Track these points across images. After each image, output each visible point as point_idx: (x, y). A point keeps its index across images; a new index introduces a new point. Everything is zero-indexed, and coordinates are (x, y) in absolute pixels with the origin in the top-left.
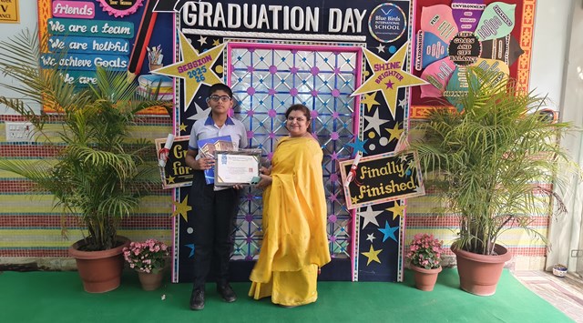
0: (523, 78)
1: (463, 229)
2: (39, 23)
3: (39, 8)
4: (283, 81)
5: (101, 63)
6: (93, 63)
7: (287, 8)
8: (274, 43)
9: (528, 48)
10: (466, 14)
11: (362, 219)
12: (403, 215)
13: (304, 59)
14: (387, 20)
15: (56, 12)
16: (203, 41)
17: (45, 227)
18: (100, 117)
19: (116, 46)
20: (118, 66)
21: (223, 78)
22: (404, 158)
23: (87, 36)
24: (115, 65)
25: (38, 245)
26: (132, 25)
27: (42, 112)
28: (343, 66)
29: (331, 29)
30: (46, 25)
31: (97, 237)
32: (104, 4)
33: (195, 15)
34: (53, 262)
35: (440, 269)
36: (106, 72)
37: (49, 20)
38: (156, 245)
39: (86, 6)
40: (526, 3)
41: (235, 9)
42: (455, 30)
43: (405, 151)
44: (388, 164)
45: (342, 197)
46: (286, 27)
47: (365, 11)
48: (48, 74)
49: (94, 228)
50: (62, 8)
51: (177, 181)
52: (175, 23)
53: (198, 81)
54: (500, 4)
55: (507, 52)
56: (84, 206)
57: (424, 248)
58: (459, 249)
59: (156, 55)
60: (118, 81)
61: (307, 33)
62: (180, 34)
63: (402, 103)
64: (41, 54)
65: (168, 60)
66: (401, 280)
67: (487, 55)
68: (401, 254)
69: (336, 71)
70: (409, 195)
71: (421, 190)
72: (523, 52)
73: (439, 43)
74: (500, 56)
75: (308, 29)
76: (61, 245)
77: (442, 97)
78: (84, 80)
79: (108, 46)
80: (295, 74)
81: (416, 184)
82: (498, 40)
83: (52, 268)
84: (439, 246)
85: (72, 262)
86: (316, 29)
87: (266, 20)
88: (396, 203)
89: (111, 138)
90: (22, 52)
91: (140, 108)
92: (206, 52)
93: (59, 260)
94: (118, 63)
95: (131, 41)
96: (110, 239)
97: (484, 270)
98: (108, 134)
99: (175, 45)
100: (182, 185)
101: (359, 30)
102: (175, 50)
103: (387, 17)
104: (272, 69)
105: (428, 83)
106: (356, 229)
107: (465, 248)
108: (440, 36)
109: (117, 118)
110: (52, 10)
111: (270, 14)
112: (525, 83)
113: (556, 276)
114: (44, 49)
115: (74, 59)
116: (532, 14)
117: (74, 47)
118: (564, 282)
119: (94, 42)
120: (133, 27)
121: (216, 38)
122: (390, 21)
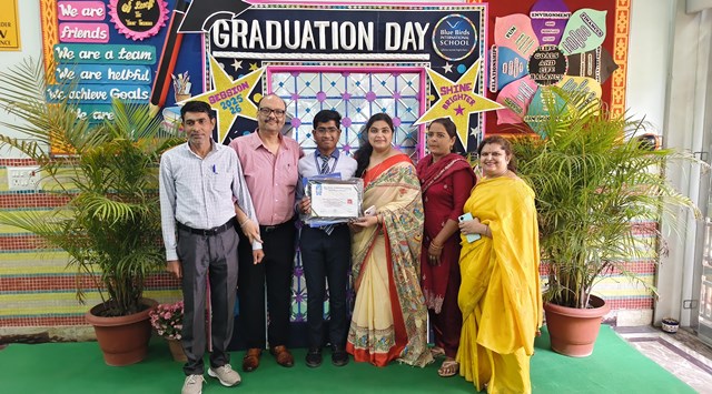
0: (618, 98)
1: (552, 282)
2: (44, 49)
3: (43, 32)
5: (118, 94)
6: (108, 94)
7: (335, 24)
8: (321, 66)
9: (622, 62)
10: (547, 24)
13: (358, 83)
14: (454, 35)
15: (63, 36)
16: (237, 65)
17: (56, 290)
18: (119, 158)
19: (135, 75)
20: (139, 97)
23: (101, 63)
24: (134, 97)
25: (45, 312)
26: (153, 49)
27: (50, 154)
28: (404, 90)
29: (388, 47)
30: (52, 52)
31: (119, 299)
32: (120, 25)
33: (228, 36)
34: (67, 331)
36: (124, 106)
37: (55, 46)
39: (99, 28)
40: (618, 8)
41: (274, 27)
42: (536, 42)
46: (335, 46)
47: (428, 25)
49: (114, 290)
50: (70, 32)
52: (204, 45)
53: (233, 113)
54: (589, 12)
55: (598, 68)
58: (547, 303)
59: (183, 84)
60: (139, 115)
61: (361, 52)
62: (210, 57)
63: (475, 132)
64: (47, 86)
65: (196, 89)
67: (575, 71)
69: (396, 96)
72: (617, 67)
73: (517, 60)
74: (590, 72)
75: (361, 47)
76: (75, 311)
77: (522, 124)
78: (98, 115)
79: (125, 75)
80: (347, 100)
82: (587, 53)
83: (66, 338)
85: (90, 331)
86: (370, 47)
87: (312, 39)
89: (132, 183)
90: (25, 85)
92: (242, 79)
93: (74, 329)
94: (138, 94)
95: (153, 68)
96: (134, 301)
97: (577, 327)
98: (128, 178)
99: (205, 71)
101: (422, 47)
102: (205, 77)
103: (454, 30)
104: (321, 96)
105: (503, 107)
107: (554, 301)
108: (518, 51)
109: (139, 158)
110: (59, 33)
111: (316, 31)
112: (621, 103)
113: (666, 332)
114: (51, 81)
115: (86, 91)
116: (626, 22)
117: (86, 77)
118: (675, 338)
119: (110, 70)
120: (155, 51)
121: (253, 61)
122: (458, 36)
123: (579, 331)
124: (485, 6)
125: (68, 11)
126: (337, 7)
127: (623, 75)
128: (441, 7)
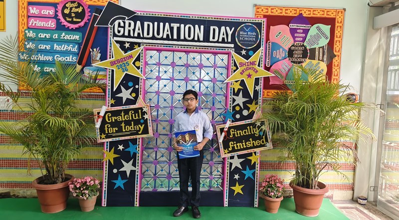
0: (336, 73)
1: (297, 173)
2: (19, 31)
3: (19, 22)
4: (180, 72)
5: (59, 58)
6: (53, 58)
7: (182, 26)
8: (174, 48)
9: (338, 54)
10: (298, 31)
11: (231, 164)
12: (258, 162)
13: (194, 58)
14: (247, 34)
15: (30, 25)
16: (127, 45)
17: (16, 167)
18: (57, 94)
19: (69, 48)
20: (71, 60)
21: (140, 70)
22: (258, 124)
23: (51, 40)
24: (68, 60)
25: (11, 180)
26: (81, 34)
27: (18, 90)
28: (219, 63)
29: (211, 39)
30: (23, 33)
31: (52, 175)
32: (63, 20)
33: (123, 29)
34: (21, 192)
35: (282, 198)
36: (62, 65)
37: (25, 30)
38: (91, 180)
39: (50, 21)
40: (337, 24)
41: (149, 25)
42: (292, 40)
43: (259, 120)
44: (248, 127)
45: (218, 149)
46: (182, 37)
47: (233, 28)
48: (23, 65)
49: (49, 169)
50: (34, 22)
51: (107, 137)
52: (109, 34)
53: (123, 71)
54: (321, 25)
55: (325, 56)
56: (43, 154)
57: (272, 184)
58: (294, 185)
59: (96, 54)
60: (70, 70)
61: (196, 41)
62: (112, 40)
63: (258, 88)
64: (19, 52)
65: (104, 58)
66: (257, 206)
67: (312, 57)
68: (257, 188)
69: (215, 66)
70: (262, 149)
71: (269, 145)
72: (335, 56)
73: (281, 49)
74: (321, 58)
75: (196, 39)
76: (27, 181)
77: (283, 84)
78: (47, 69)
79: (64, 47)
80: (187, 67)
81: (267, 141)
82: (319, 48)
83: (20, 195)
84: (281, 183)
85: (34, 192)
86: (201, 39)
87: (169, 33)
88: (253, 154)
89: (63, 109)
90: (7, 51)
91: (84, 89)
92: (129, 53)
93: (25, 190)
94: (70, 59)
95: (80, 44)
96: (60, 176)
97: (310, 199)
98: (62, 105)
99: (109, 48)
100: (110, 140)
101: (230, 40)
102: (109, 51)
103: (247, 32)
104: (173, 65)
105: (274, 75)
106: (227, 171)
107: (298, 184)
108: (282, 45)
109: (68, 95)
110: (28, 23)
111: (172, 29)
112: (337, 76)
113: (360, 204)
114: (22, 49)
115: (41, 55)
116: (341, 32)
117: (42, 48)
118: (365, 208)
119: (55, 45)
120: (81, 36)
121: (136, 43)
122: (249, 35)
123: (311, 202)
124: (265, 20)
125: (34, 10)
126: (184, 17)
127: (339, 61)
128: (241, 19)
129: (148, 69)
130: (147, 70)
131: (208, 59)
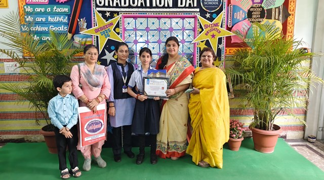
0: (290, 30)
1: (256, 118)
2: (19, 7)
4: (153, 36)
5: (53, 29)
6: (49, 28)
8: (147, 15)
9: (293, 13)
13: (165, 23)
15: (28, 1)
16: (108, 14)
17: (27, 119)
19: (61, 19)
20: (63, 30)
21: (120, 35)
23: (45, 13)
24: (61, 30)
25: (24, 129)
27: (23, 56)
28: (187, 26)
29: (179, 5)
30: (23, 9)
34: (33, 138)
35: (243, 139)
36: (55, 34)
37: (24, 6)
42: (251, 3)
46: (154, 5)
52: (92, 5)
53: (106, 37)
55: (281, 15)
58: (253, 128)
59: (83, 23)
60: (62, 38)
61: (166, 8)
62: (95, 11)
63: (220, 46)
65: (89, 26)
67: (269, 17)
69: (183, 29)
71: (231, 95)
72: (290, 15)
73: (241, 12)
74: (277, 17)
75: (166, 5)
76: (36, 129)
77: (243, 43)
78: (45, 38)
79: (57, 19)
80: (160, 31)
81: (229, 91)
82: (276, 8)
83: (32, 141)
84: (241, 126)
85: (43, 138)
86: (171, 5)
87: (143, 1)
89: (60, 70)
90: (11, 24)
91: (74, 53)
92: (110, 21)
93: (36, 137)
94: (63, 28)
95: (69, 16)
97: (267, 139)
98: (58, 68)
99: (93, 17)
101: (195, 5)
102: (93, 20)
104: (147, 29)
105: (235, 34)
107: (256, 127)
108: (242, 7)
109: (63, 58)
112: (291, 32)
113: (310, 142)
114: (23, 22)
115: (39, 27)
117: (39, 20)
118: (313, 145)
119: (49, 17)
120: (70, 8)
121: (115, 12)
123: (268, 141)
129: (127, 34)
130: (125, 35)
131: (177, 23)
